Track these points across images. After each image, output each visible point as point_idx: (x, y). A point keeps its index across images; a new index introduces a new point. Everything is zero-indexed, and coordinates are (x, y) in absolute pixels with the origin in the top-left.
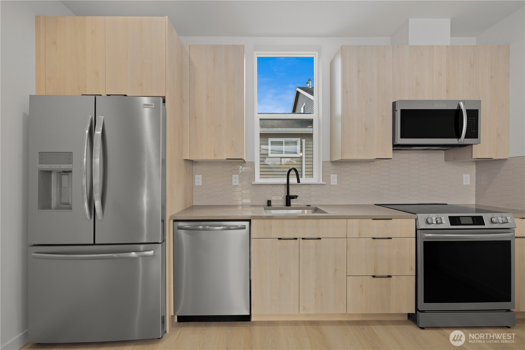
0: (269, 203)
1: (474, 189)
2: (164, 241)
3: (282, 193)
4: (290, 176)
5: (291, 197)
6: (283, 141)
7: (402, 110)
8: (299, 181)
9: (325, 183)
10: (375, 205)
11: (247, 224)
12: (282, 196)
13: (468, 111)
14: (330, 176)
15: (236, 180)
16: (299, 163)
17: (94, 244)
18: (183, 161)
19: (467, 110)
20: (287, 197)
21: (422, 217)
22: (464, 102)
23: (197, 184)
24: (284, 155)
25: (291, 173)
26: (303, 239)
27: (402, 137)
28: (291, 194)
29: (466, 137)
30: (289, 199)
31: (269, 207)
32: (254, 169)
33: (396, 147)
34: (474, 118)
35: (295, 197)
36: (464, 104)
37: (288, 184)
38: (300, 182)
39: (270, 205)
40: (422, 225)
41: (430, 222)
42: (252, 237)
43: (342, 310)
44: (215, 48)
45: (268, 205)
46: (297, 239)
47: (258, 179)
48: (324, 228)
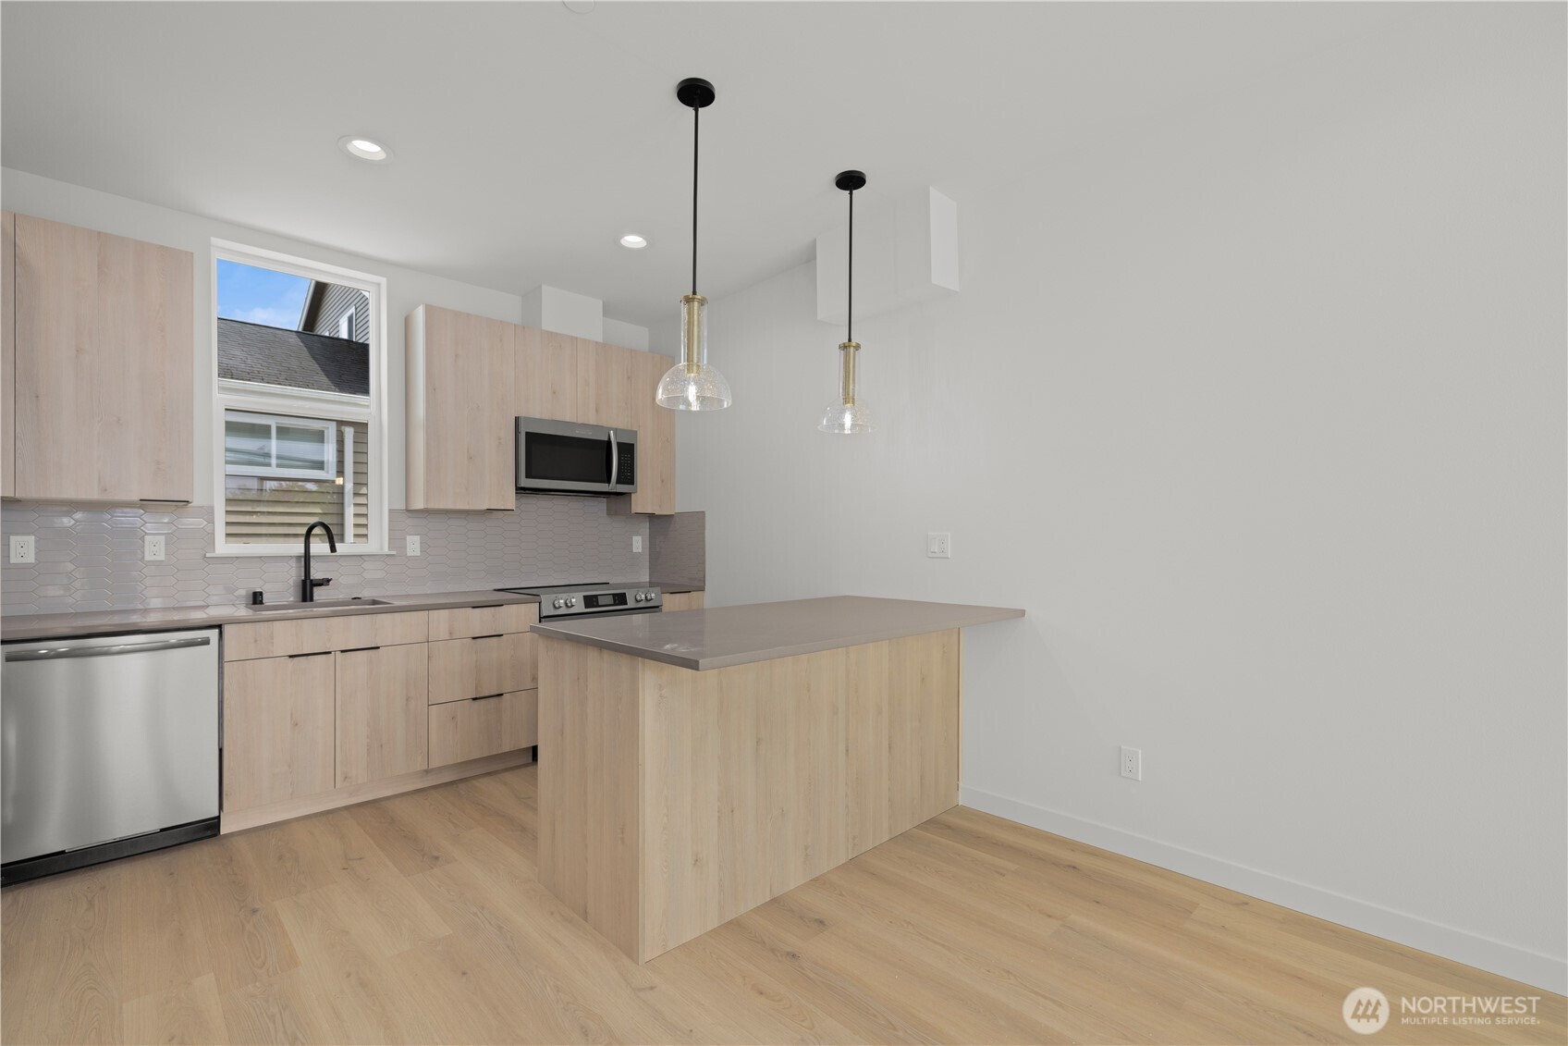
0: (257, 598)
1: (648, 559)
3: (293, 574)
4: (312, 539)
5: (314, 582)
6: (269, 426)
7: (527, 433)
8: (333, 549)
9: (394, 553)
10: (495, 590)
11: (212, 634)
12: (291, 582)
13: (619, 445)
14: (405, 539)
15: (155, 547)
16: (333, 509)
19: (618, 443)
20: (304, 582)
21: (546, 599)
22: (616, 431)
23: (16, 560)
24: (273, 471)
25: (314, 531)
26: (342, 651)
27: (528, 476)
28: (316, 574)
29: (618, 482)
30: (307, 589)
32: (213, 523)
33: (521, 490)
34: (629, 456)
35: (325, 582)
36: (615, 434)
37: (307, 556)
38: (335, 551)
40: (547, 611)
41: (557, 606)
42: (226, 657)
43: (420, 764)
44: (103, 241)
45: (255, 602)
46: (330, 653)
47: (223, 547)
48: (387, 628)
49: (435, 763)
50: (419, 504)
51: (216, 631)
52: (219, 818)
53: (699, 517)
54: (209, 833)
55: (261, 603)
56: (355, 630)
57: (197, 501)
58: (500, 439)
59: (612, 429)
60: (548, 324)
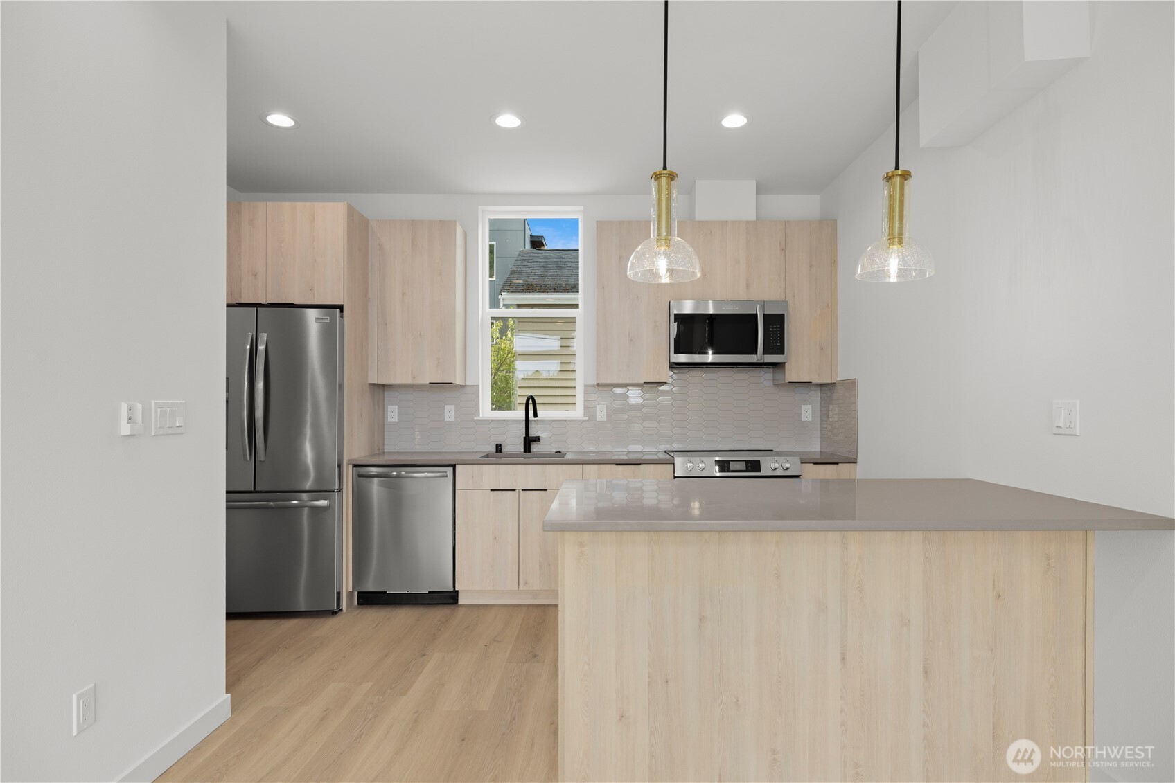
0: (499, 449)
1: (818, 426)
2: (340, 490)
3: (519, 433)
5: (531, 439)
9: (587, 418)
12: (519, 438)
13: (765, 316)
15: (450, 413)
17: (254, 491)
18: (367, 386)
20: (526, 438)
23: (390, 419)
26: (523, 490)
27: (676, 352)
31: (498, 454)
32: (479, 397)
34: (779, 326)
35: (537, 439)
36: (762, 307)
37: (527, 420)
38: (538, 417)
39: (500, 452)
40: (680, 472)
41: (689, 468)
42: (457, 488)
44: (414, 224)
45: (497, 451)
46: (515, 490)
47: (486, 412)
48: (553, 476)
50: (601, 381)
51: (452, 469)
52: (455, 592)
53: (851, 384)
54: (453, 601)
56: (532, 476)
58: (657, 322)
59: (758, 302)
60: (701, 213)
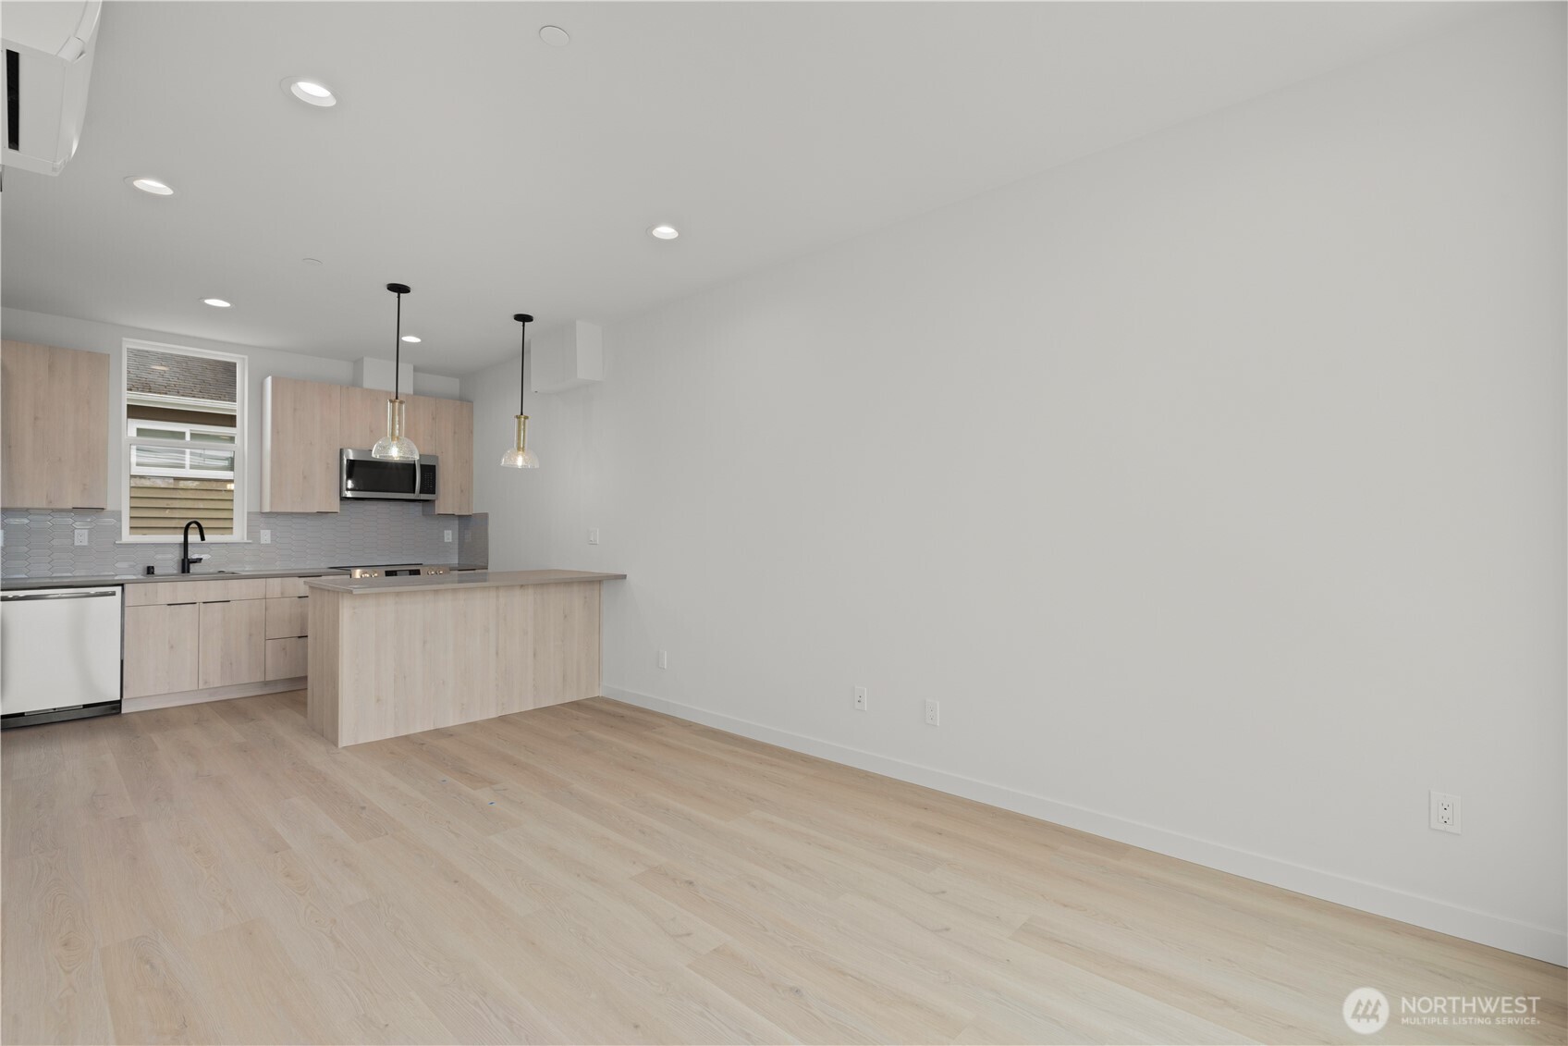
0: (150, 570)
1: (456, 546)
3: (176, 555)
4: (189, 533)
5: (191, 561)
7: (348, 460)
8: (203, 539)
9: (252, 541)
10: (329, 568)
11: (118, 589)
14: (259, 532)
15: (81, 537)
19: (419, 465)
20: (183, 561)
22: (413, 456)
25: (192, 526)
26: (204, 603)
28: (193, 555)
29: (422, 492)
30: (186, 565)
31: (151, 578)
32: (120, 522)
33: (344, 499)
34: (431, 473)
35: (197, 561)
37: (186, 544)
41: (364, 577)
42: (126, 604)
43: (259, 677)
45: (148, 573)
46: (195, 603)
47: (127, 537)
48: (235, 589)
49: (270, 677)
50: (267, 509)
51: (120, 588)
52: (120, 702)
53: (485, 517)
54: (114, 711)
55: (153, 573)
56: (214, 590)
57: (110, 507)
58: (328, 464)
60: (368, 384)
